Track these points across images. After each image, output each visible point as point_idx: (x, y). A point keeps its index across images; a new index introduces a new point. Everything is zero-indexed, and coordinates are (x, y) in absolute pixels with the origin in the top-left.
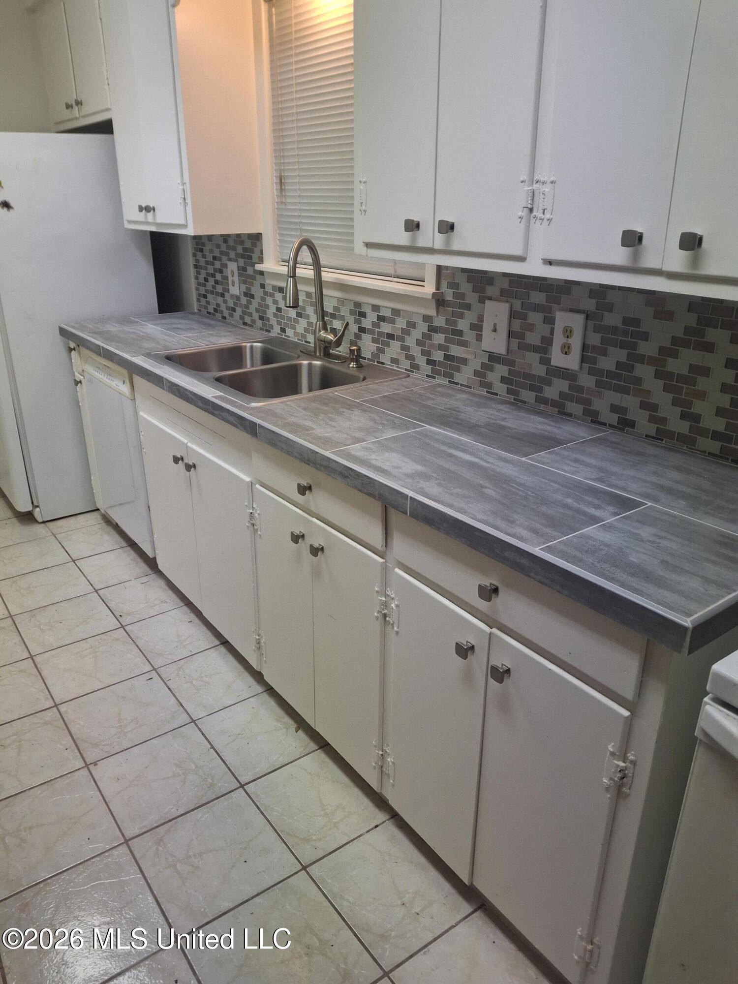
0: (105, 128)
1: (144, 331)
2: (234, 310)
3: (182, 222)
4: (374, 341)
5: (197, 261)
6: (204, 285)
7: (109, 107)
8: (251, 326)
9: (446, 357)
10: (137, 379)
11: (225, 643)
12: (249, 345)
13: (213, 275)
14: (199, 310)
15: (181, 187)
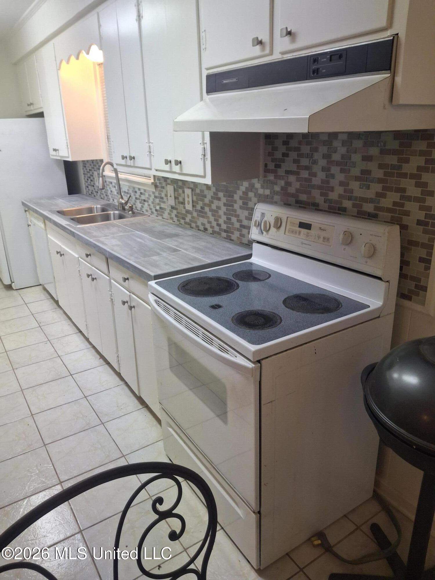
0: (41, 115)
1: (56, 202)
2: (97, 192)
3: (67, 155)
4: (140, 203)
5: (84, 171)
6: (87, 182)
7: (42, 106)
8: (103, 199)
9: (160, 208)
10: (47, 222)
11: (81, 332)
12: (95, 206)
13: (90, 178)
14: (86, 193)
15: (66, 141)
